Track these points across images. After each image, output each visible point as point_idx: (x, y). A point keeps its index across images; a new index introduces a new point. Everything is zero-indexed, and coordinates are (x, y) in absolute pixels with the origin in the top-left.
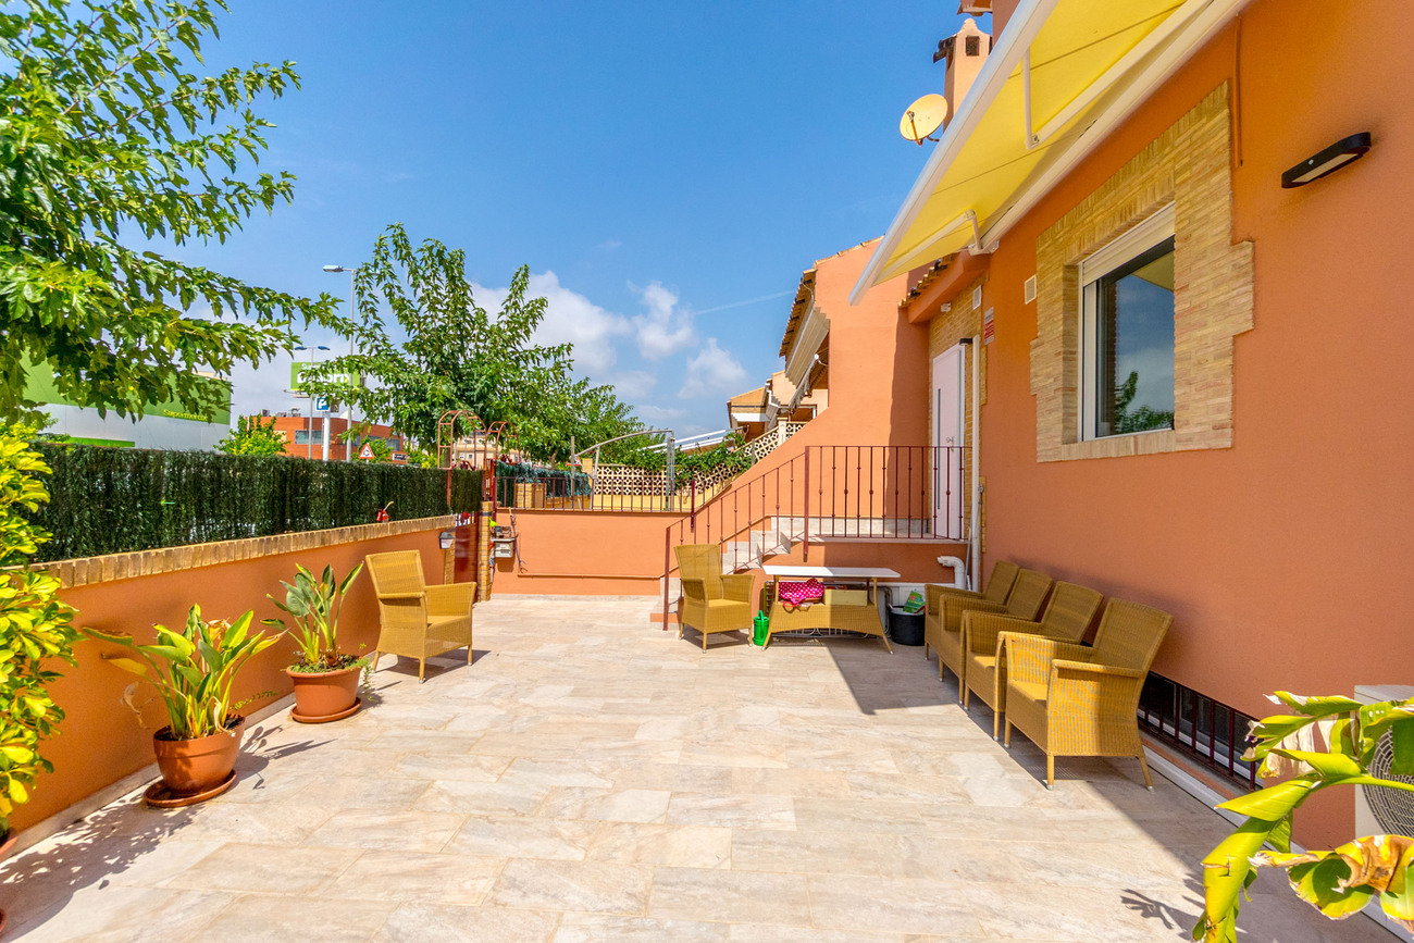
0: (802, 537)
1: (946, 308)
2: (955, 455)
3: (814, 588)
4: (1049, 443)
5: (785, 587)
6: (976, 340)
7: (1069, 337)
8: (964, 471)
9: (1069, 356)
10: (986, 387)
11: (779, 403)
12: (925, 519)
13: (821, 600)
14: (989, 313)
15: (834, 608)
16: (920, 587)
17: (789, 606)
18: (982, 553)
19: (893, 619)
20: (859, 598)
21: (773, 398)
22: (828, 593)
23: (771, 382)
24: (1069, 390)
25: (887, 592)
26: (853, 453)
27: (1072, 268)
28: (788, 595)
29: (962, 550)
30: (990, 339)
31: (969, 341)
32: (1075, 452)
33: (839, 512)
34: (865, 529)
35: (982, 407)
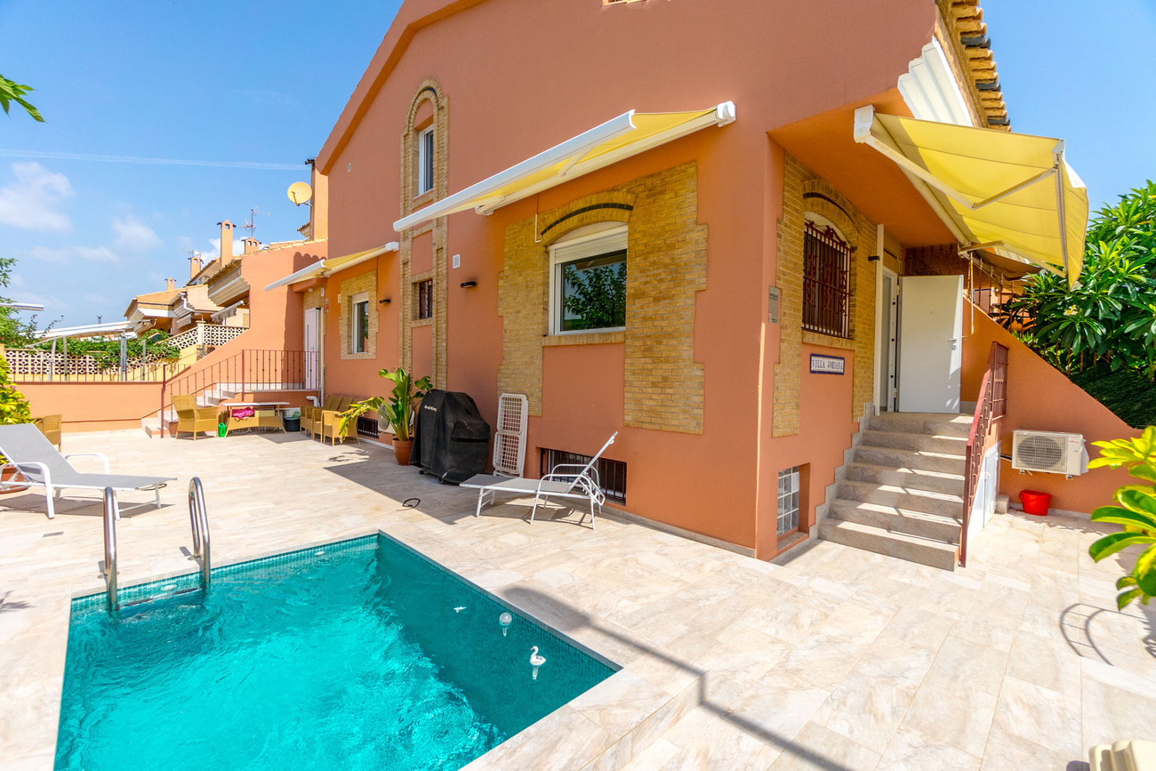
0: (241, 391)
1: (310, 290)
2: (314, 355)
3: (250, 411)
4: (344, 355)
5: (235, 411)
6: (322, 309)
7: (349, 320)
8: (318, 362)
9: (350, 325)
10: (326, 329)
11: (193, 308)
12: (301, 381)
13: (253, 416)
14: (327, 300)
15: (260, 418)
16: (298, 409)
17: (237, 419)
18: (325, 394)
19: (286, 422)
20: (271, 413)
21: (188, 304)
22: (257, 413)
23: (186, 292)
24: (349, 337)
25: (284, 413)
26: (267, 353)
27: (350, 297)
28: (236, 414)
29: (317, 393)
30: (327, 311)
31: (319, 309)
32: (350, 357)
33: (260, 380)
34: (273, 387)
35: (325, 336)
